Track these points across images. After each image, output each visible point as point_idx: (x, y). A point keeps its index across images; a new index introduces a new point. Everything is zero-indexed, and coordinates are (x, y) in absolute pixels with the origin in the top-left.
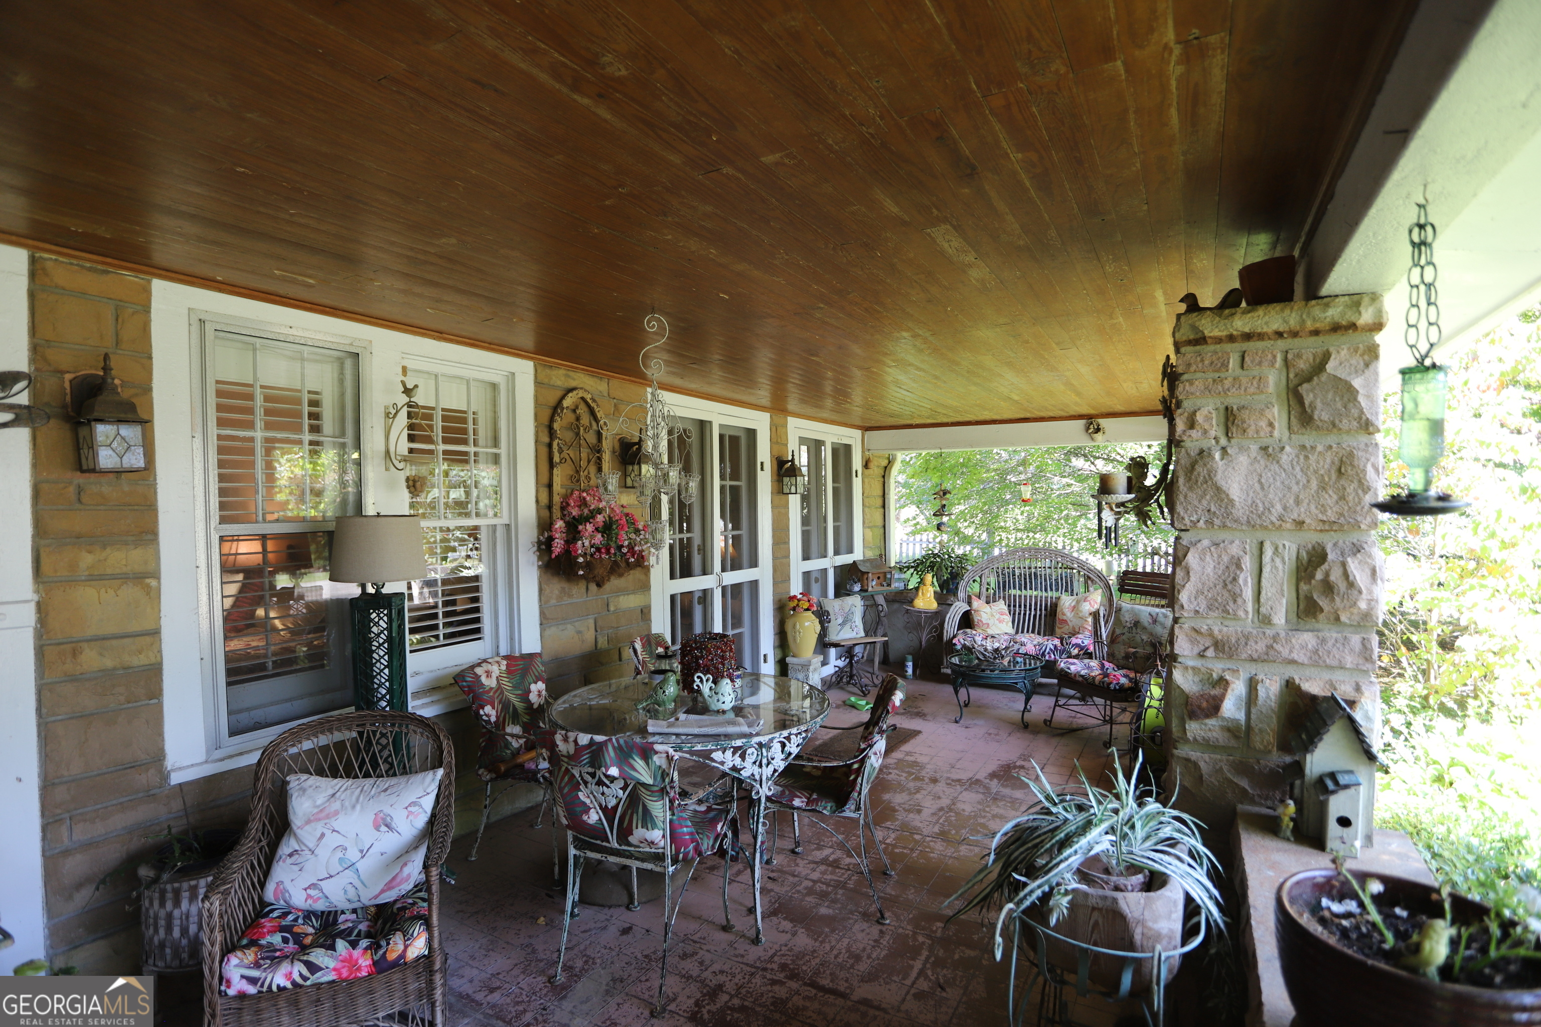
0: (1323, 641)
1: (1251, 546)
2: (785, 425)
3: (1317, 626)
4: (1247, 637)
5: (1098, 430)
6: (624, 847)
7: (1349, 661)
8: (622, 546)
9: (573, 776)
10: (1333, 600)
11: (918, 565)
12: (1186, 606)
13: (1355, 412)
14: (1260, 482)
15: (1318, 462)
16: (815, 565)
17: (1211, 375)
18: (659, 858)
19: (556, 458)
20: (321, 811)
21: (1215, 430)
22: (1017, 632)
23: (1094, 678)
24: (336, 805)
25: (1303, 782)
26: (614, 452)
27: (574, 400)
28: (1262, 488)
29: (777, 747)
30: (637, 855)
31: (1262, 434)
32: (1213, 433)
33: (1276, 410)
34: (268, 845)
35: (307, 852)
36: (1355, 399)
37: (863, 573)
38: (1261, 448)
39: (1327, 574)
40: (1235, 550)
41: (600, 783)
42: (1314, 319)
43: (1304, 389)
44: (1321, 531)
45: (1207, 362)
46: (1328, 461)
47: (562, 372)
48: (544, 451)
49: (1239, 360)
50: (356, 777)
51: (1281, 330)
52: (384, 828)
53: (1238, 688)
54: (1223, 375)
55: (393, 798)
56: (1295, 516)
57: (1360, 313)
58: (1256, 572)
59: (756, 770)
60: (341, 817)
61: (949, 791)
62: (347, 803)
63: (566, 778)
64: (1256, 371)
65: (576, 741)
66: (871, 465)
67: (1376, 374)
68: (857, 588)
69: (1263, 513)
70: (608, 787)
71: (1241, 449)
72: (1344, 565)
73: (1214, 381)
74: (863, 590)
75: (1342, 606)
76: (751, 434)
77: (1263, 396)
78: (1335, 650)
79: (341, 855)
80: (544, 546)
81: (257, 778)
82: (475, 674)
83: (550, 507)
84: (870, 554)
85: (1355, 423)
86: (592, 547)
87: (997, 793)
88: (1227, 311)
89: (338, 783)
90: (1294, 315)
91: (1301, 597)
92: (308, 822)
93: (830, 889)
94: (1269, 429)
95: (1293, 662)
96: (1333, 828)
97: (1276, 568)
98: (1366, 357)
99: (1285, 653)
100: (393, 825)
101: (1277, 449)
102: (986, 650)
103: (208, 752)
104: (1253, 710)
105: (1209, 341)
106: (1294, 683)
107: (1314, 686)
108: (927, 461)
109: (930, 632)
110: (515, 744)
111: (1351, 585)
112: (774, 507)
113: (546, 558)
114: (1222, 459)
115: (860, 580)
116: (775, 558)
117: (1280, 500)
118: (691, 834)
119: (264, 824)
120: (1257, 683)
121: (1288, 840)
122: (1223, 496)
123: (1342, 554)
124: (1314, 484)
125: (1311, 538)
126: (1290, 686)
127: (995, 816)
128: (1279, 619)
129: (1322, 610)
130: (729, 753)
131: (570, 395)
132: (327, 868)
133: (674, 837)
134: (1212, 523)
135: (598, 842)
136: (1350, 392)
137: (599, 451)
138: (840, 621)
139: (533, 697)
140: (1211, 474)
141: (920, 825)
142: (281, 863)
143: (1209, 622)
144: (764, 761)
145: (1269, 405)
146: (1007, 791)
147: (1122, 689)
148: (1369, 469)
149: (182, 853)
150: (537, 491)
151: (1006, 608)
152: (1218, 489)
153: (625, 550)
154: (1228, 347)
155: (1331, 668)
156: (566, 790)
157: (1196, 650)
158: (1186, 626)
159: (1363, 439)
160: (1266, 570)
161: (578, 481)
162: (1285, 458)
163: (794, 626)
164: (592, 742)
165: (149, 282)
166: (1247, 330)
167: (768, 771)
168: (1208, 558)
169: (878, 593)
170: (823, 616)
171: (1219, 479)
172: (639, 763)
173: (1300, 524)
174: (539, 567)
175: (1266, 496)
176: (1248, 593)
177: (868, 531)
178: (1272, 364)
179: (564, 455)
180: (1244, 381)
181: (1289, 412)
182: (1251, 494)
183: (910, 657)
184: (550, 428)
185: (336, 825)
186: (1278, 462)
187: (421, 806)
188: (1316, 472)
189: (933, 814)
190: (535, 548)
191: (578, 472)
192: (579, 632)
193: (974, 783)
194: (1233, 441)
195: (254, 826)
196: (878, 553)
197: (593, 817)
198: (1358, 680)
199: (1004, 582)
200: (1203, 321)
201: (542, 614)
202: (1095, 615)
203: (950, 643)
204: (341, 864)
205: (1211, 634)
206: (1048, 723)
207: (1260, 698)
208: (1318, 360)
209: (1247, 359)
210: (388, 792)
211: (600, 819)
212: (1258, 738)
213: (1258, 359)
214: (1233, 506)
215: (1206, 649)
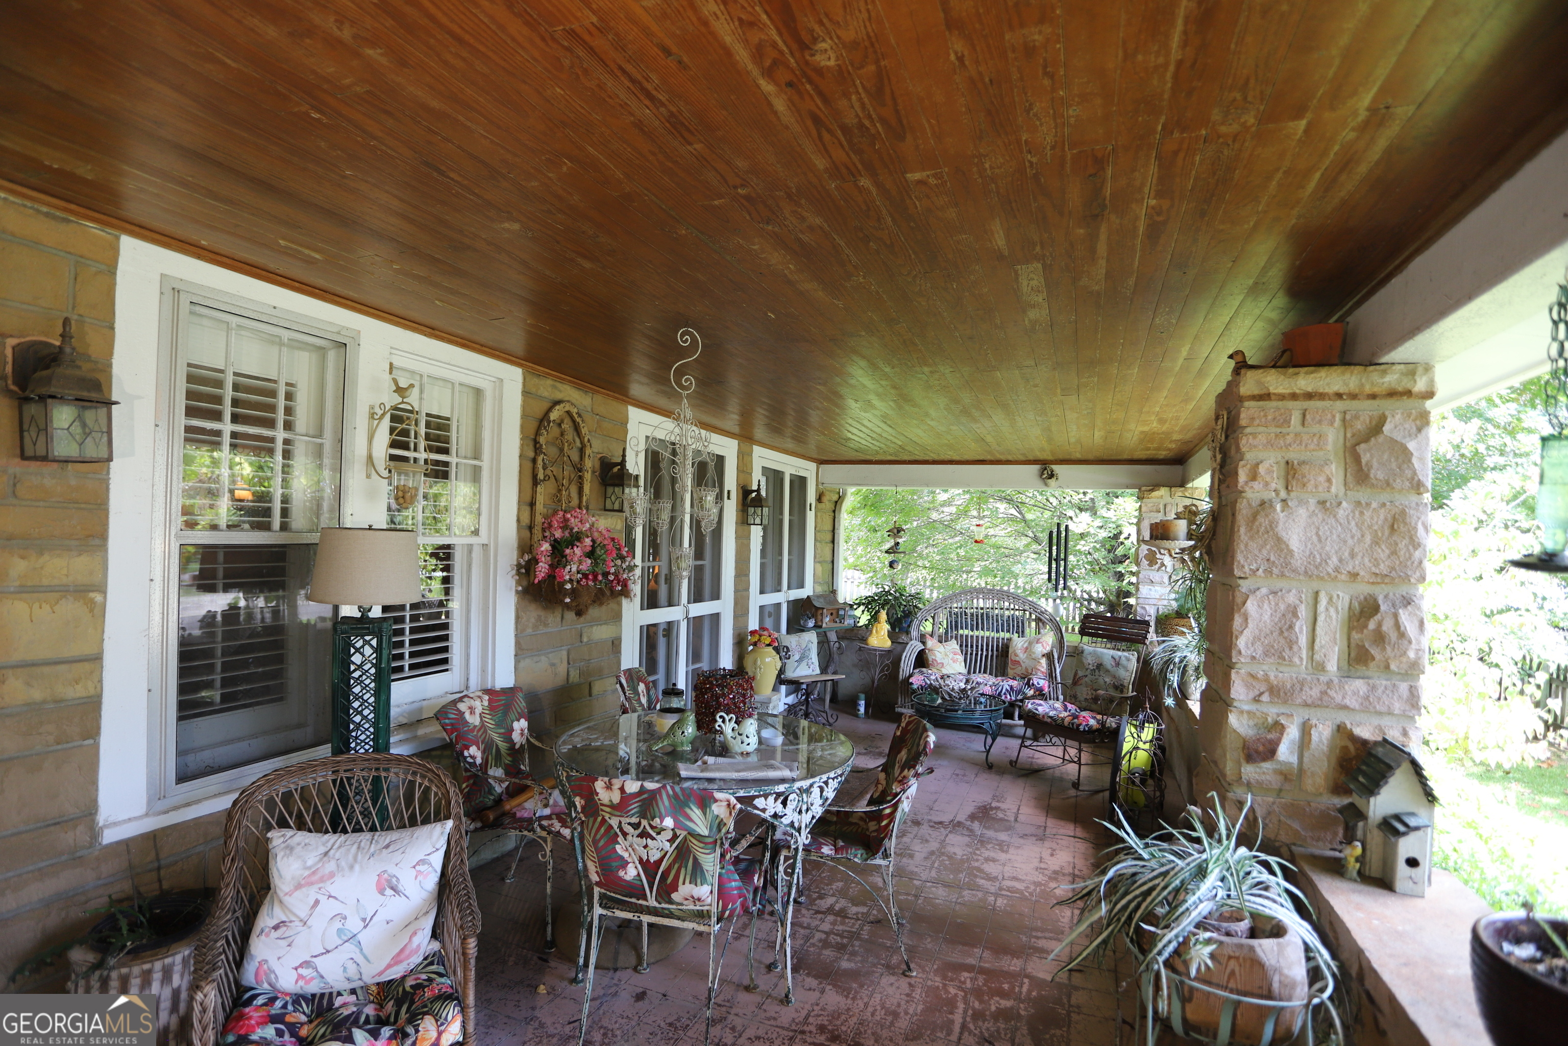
0: (1374, 688)
1: (1307, 596)
2: (750, 454)
3: (1369, 673)
4: (1302, 683)
5: (1051, 476)
6: (664, 905)
7: (1397, 707)
8: (609, 573)
9: (611, 827)
10: (1384, 649)
11: (869, 603)
12: (1243, 652)
13: (1408, 473)
14: (1317, 534)
15: (1372, 518)
16: (771, 599)
17: (1275, 430)
18: (702, 916)
19: (541, 476)
20: (314, 873)
21: (1277, 483)
22: (969, 672)
23: (1063, 719)
24: (331, 866)
25: (1366, 825)
26: (594, 472)
27: (561, 413)
28: (1320, 540)
29: (816, 791)
30: (677, 913)
31: (1320, 489)
32: (1273, 486)
33: (1333, 467)
34: (243, 916)
35: (297, 923)
36: (1410, 461)
37: (817, 609)
38: (1319, 502)
39: (1380, 625)
40: (1291, 598)
41: (644, 835)
42: (1372, 384)
43: (1361, 448)
44: (1373, 583)
45: (1270, 417)
46: (1382, 517)
47: (549, 382)
48: (529, 465)
49: (1300, 417)
50: (345, 831)
51: (1341, 391)
52: (389, 892)
53: (1292, 733)
54: (1284, 430)
55: (397, 856)
56: (1350, 568)
57: (1415, 381)
58: (1311, 620)
59: (795, 817)
60: (338, 879)
61: (934, 834)
62: (343, 863)
63: (603, 830)
64: (1316, 428)
65: (622, 789)
66: (825, 499)
67: (1427, 438)
68: (811, 623)
69: (1320, 564)
70: (653, 839)
71: (1301, 502)
72: (1396, 616)
73: (1276, 436)
74: (817, 626)
75: (1392, 655)
76: (720, 459)
77: (1321, 453)
78: (1384, 697)
79: (340, 925)
80: (525, 569)
81: (228, 836)
82: (458, 710)
83: (531, 528)
84: (819, 590)
85: (1407, 484)
86: (578, 572)
87: (982, 835)
88: (1291, 370)
89: (331, 838)
90: (1353, 378)
91: (1353, 645)
92: (299, 887)
93: (845, 941)
94: (1327, 484)
95: (1345, 708)
96: (1402, 869)
97: (1330, 617)
98: (1418, 422)
99: (1338, 698)
100: (400, 888)
101: (1334, 504)
102: (953, 690)
103: (149, 802)
104: (1306, 754)
105: (1273, 397)
106: (1346, 727)
107: (1365, 732)
108: (866, 498)
109: (882, 671)
110: (498, 789)
111: (1402, 635)
112: (737, 538)
113: (525, 583)
114: (1283, 511)
115: (814, 616)
116: (736, 591)
117: (1336, 552)
118: (739, 888)
119: (238, 891)
120: (1311, 727)
121: (1355, 881)
122: (1283, 546)
123: (1394, 605)
124: (1368, 539)
125: (1363, 589)
126: (1341, 729)
127: (987, 860)
128: (1332, 666)
129: (1373, 659)
130: (771, 799)
131: (557, 407)
132: (323, 941)
133: (722, 894)
134: (1271, 573)
135: (633, 900)
136: (1405, 455)
137: (580, 470)
138: (797, 657)
139: (516, 737)
140: (1273, 525)
141: (916, 870)
142: (263, 937)
143: (1265, 667)
144: (804, 808)
145: (1327, 462)
146: (990, 833)
147: (1091, 731)
148: (1420, 526)
149: (131, 930)
150: (519, 510)
151: (958, 647)
152: (1279, 540)
153: (611, 577)
154: (1291, 404)
155: (1380, 713)
156: (601, 843)
157: (1251, 695)
158: (1243, 671)
159: (1414, 498)
160: (1321, 619)
161: (560, 501)
162: (1341, 513)
163: (755, 662)
164: (642, 790)
165: (118, 238)
166: (1310, 389)
167: (806, 818)
168: (1266, 606)
169: (831, 629)
170: (782, 651)
171: (1280, 529)
172: (695, 813)
173: (1354, 576)
174: (517, 592)
175: (1322, 548)
176: (1303, 640)
177: (818, 565)
178: (1332, 423)
179: (548, 472)
180: (1305, 437)
181: (1346, 470)
182: (1309, 546)
183: (862, 696)
184: (536, 442)
185: (332, 889)
186: (1335, 516)
187: (430, 864)
188: (1370, 527)
189: (926, 858)
190: (514, 572)
191: (560, 491)
192: (553, 665)
193: (956, 825)
194: (1292, 494)
195: (228, 894)
196: (826, 588)
197: (631, 873)
198: (1405, 725)
199: (956, 622)
200: (1269, 378)
201: (518, 644)
202: (1049, 656)
203: (907, 682)
204: (340, 937)
205: (1266, 679)
206: (1013, 763)
207: (1313, 742)
208: (1374, 423)
209: (1308, 417)
210: (391, 849)
211: (639, 875)
212: (1309, 781)
213: (1318, 418)
214: (1292, 556)
215: (1261, 694)
